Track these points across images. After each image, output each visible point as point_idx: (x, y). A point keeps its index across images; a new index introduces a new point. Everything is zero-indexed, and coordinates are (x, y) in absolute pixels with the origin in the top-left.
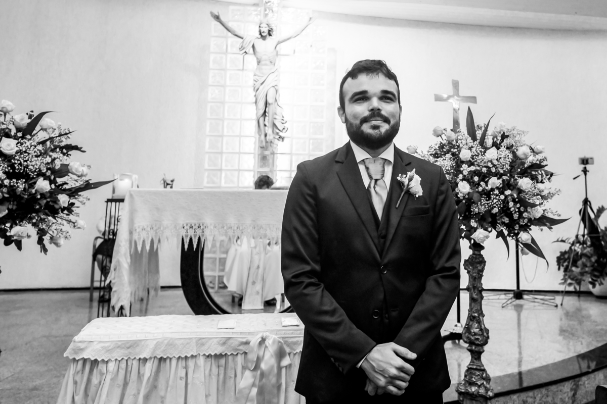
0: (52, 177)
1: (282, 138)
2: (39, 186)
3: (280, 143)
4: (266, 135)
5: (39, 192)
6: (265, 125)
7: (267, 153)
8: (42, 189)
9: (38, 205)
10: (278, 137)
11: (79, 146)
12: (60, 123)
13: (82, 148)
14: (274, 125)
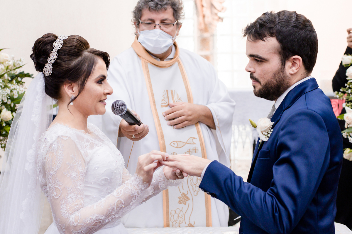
0: (12, 105)
1: (221, 19)
2: (3, 116)
3: (219, 24)
4: (204, 16)
5: (4, 120)
6: (203, 6)
7: (206, 35)
8: (6, 118)
9: (4, 131)
10: (216, 18)
11: (30, 74)
12: (13, 56)
13: (32, 75)
14: (212, 6)
